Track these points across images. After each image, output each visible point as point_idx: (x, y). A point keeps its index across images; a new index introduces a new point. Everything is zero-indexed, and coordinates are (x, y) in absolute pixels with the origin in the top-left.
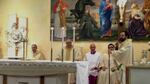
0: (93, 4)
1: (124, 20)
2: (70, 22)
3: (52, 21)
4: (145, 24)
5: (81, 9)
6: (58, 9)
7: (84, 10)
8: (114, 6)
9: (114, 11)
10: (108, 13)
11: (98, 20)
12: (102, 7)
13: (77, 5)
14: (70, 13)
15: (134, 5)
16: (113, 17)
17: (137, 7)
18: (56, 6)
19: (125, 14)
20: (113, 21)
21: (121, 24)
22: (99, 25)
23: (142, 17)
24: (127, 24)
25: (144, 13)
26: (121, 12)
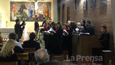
0: (26, 9)
1: (37, 14)
2: (17, 14)
3: (11, 14)
4: (44, 16)
5: (22, 10)
6: (13, 10)
7: (23, 10)
8: (33, 10)
9: (33, 11)
10: (31, 12)
11: (28, 14)
12: (29, 10)
13: (20, 9)
14: (18, 11)
15: (40, 9)
16: (33, 13)
17: (41, 10)
18: (12, 9)
19: (37, 12)
20: (33, 15)
21: (36, 16)
22: (28, 16)
23: (43, 13)
24: (38, 16)
25: (43, 12)
26: (36, 12)
